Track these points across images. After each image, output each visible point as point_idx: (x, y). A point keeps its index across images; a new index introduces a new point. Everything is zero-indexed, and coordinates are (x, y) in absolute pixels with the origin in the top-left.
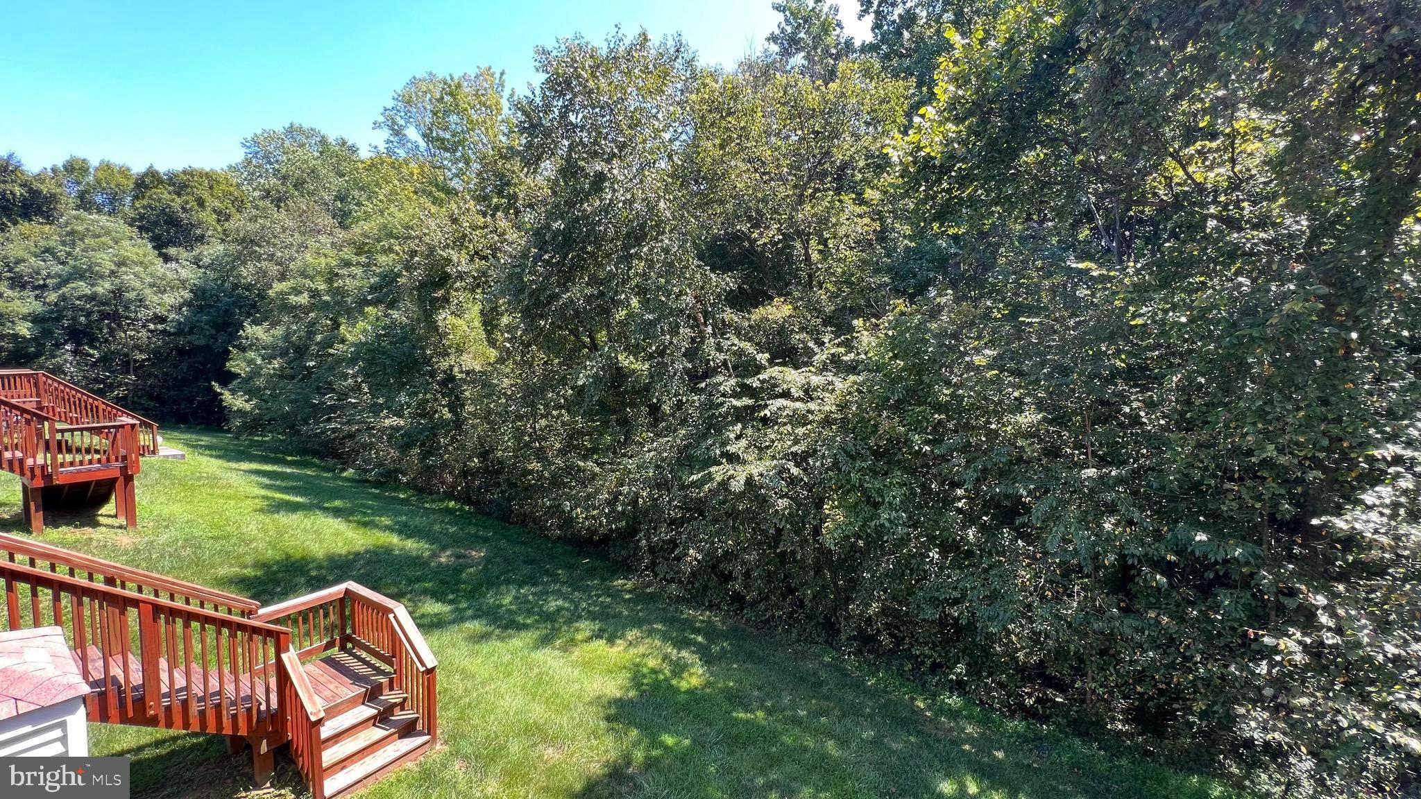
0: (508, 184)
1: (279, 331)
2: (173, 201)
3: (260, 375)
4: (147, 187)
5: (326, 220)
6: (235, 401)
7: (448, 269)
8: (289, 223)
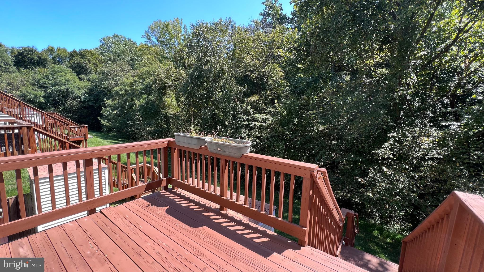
0: (183, 59)
1: (116, 102)
2: (81, 61)
3: (111, 115)
4: (73, 56)
5: (128, 67)
6: (105, 123)
7: (166, 85)
8: (118, 68)
